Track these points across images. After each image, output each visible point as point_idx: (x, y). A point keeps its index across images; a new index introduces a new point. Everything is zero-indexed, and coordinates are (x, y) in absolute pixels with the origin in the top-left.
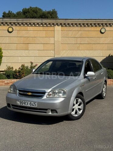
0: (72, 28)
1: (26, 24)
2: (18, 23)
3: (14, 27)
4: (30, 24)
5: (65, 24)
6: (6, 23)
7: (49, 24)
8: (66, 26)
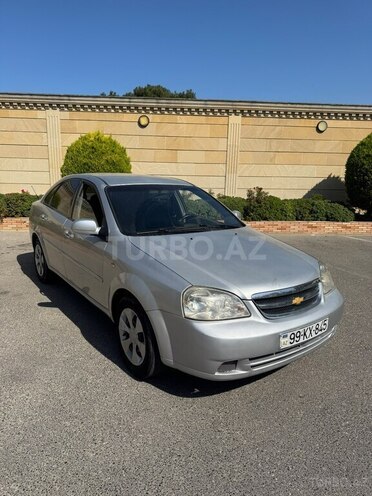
0: (262, 120)
1: (175, 109)
2: (159, 109)
3: (150, 116)
4: (182, 109)
5: (249, 111)
6: (136, 108)
7: (220, 110)
8: (251, 115)
